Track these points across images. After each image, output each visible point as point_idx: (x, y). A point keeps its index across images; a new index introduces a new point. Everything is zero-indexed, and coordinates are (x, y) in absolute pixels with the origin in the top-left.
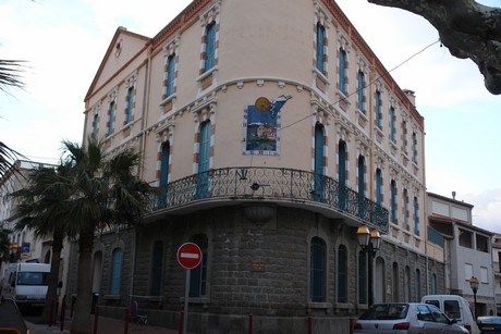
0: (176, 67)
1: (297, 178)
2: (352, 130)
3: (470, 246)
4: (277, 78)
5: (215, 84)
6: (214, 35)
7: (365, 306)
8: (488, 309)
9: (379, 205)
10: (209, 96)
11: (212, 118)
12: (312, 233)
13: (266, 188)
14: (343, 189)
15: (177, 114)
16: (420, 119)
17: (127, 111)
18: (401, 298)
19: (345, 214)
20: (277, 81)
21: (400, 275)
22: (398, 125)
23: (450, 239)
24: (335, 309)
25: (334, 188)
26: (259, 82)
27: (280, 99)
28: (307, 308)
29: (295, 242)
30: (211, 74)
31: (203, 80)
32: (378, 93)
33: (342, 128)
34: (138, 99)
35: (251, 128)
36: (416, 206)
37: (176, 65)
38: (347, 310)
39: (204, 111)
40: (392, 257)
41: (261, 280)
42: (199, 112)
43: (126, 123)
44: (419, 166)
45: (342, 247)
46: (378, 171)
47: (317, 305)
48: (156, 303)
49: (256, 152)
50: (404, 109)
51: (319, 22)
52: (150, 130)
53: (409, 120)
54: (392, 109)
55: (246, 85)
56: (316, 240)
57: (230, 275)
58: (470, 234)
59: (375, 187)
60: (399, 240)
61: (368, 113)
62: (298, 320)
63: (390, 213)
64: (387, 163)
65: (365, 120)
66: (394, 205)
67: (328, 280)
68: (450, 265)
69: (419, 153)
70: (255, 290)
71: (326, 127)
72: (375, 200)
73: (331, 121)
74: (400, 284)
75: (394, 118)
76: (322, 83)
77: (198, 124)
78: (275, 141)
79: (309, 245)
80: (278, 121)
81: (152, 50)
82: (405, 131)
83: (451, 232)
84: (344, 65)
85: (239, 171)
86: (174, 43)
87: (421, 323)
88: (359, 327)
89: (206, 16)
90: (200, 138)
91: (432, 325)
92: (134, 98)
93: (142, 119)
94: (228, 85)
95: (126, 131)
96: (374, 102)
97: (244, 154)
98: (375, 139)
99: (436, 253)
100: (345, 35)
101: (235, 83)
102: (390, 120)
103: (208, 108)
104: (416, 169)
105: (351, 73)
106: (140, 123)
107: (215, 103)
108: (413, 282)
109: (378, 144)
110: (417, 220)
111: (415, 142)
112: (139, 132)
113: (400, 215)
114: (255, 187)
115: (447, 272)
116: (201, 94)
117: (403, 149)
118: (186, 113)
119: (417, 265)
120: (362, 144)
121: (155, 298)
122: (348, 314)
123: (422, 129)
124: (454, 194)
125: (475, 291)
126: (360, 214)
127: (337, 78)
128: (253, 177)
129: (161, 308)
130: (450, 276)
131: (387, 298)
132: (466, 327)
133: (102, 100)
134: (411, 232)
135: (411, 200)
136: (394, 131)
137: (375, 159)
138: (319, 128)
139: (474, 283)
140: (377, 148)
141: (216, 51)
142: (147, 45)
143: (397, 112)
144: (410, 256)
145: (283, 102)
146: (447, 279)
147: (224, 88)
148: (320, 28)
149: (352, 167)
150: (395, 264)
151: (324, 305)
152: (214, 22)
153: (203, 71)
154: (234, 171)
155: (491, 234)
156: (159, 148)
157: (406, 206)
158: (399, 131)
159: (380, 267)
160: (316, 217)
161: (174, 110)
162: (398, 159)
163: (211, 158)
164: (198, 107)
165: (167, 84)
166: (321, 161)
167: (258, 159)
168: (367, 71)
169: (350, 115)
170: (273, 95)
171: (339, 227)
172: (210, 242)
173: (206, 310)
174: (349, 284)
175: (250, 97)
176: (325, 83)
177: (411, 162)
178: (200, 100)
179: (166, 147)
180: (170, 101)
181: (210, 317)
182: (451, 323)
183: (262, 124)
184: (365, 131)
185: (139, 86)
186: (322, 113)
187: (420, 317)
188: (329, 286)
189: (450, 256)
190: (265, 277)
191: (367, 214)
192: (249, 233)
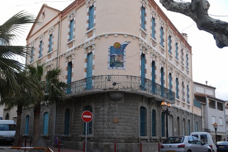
0: (74, 26)
1: (133, 80)
2: (158, 56)
3: (214, 108)
4: (124, 33)
5: (94, 36)
6: (93, 12)
7: (165, 138)
8: (223, 138)
9: (170, 90)
10: (91, 41)
11: (93, 52)
12: (141, 104)
13: (120, 85)
14: (154, 84)
15: (75, 49)
16: (190, 48)
17: (49, 46)
18: (181, 133)
19: (155, 96)
20: (123, 35)
21: (180, 123)
22: (179, 51)
23: (204, 105)
24: (151, 139)
25: (150, 83)
26: (115, 35)
27: (125, 43)
28: (138, 139)
29: (133, 109)
30: (92, 31)
31: (88, 33)
32: (170, 37)
33: (153, 55)
34: (55, 40)
35: (112, 57)
36: (188, 90)
37: (74, 25)
38: (156, 139)
39: (89, 48)
40: (177, 114)
41: (117, 127)
42: (87, 49)
43: (49, 52)
44: (189, 70)
45: (154, 110)
46: (170, 74)
47: (143, 137)
48: (67, 138)
49: (115, 68)
50: (182, 43)
51: (142, 6)
52: (62, 56)
53: (184, 48)
54: (177, 44)
55: (109, 36)
56: (142, 108)
57: (103, 124)
58: (214, 102)
59: (168, 82)
60: (180, 106)
61: (165, 47)
62: (135, 144)
63: (176, 94)
64: (174, 70)
65: (164, 50)
66: (177, 90)
67: (147, 126)
68: (204, 117)
69: (189, 64)
70: (115, 131)
71: (146, 55)
72: (169, 88)
73: (148, 52)
74: (181, 127)
75: (177, 48)
76: (144, 34)
77: (86, 54)
78: (123, 63)
79: (139, 110)
80: (124, 53)
81: (62, 16)
82: (183, 54)
83: (205, 101)
84: (154, 25)
85: (107, 77)
86: (73, 14)
87: (190, 145)
88: (162, 147)
89: (89, 3)
90: (87, 61)
91: (195, 145)
92: (53, 40)
93: (58, 50)
94: (101, 36)
95: (49, 56)
96: (168, 41)
97: (109, 68)
98: (168, 59)
99: (198, 112)
100: (154, 11)
101: (104, 36)
102: (175, 49)
103: (91, 47)
104: (188, 72)
105: (157, 29)
106: (56, 52)
107: (95, 45)
108: (187, 126)
109: (170, 61)
110: (188, 96)
111: (187, 59)
112: (56, 57)
113: (180, 94)
114: (114, 84)
115: (203, 120)
116: (87, 40)
117: (182, 63)
118: (80, 49)
119: (189, 118)
120: (163, 62)
121: (66, 135)
122: (157, 142)
123: (191, 52)
124: (207, 82)
125: (216, 129)
126: (162, 95)
127: (151, 31)
128: (114, 80)
129: (70, 140)
130: (205, 122)
131: (174, 133)
132: (210, 146)
133: (36, 39)
134: (186, 102)
135: (186, 87)
136: (177, 54)
137: (168, 68)
138: (143, 56)
139: (215, 126)
140: (169, 63)
141: (95, 20)
142: (59, 14)
143: (179, 45)
144: (185, 114)
145: (127, 45)
146: (203, 124)
147: (99, 38)
148: (143, 8)
149: (158, 73)
150: (178, 118)
151: (146, 137)
152: (93, 6)
153: (88, 29)
154: (105, 77)
155: (224, 102)
156: (66, 65)
157: (183, 90)
158: (180, 54)
159: (171, 119)
160: (142, 97)
161: (74, 47)
162: (179, 68)
163: (93, 71)
164: (86, 46)
165: (70, 34)
166: (144, 71)
167: (115, 71)
168: (164, 27)
169: (157, 49)
170: (122, 41)
171: (153, 101)
172: (93, 109)
173: (92, 141)
174: (157, 128)
175: (111, 42)
176: (145, 34)
177: (185, 69)
178: (87, 43)
179: (70, 64)
180: (72, 42)
181: (94, 144)
182: (203, 144)
183: (117, 55)
184: (164, 56)
185: (55, 34)
186: (144, 49)
187: (190, 142)
188: (148, 129)
189: (204, 113)
190: (120, 125)
191: (165, 95)
192: (112, 105)
